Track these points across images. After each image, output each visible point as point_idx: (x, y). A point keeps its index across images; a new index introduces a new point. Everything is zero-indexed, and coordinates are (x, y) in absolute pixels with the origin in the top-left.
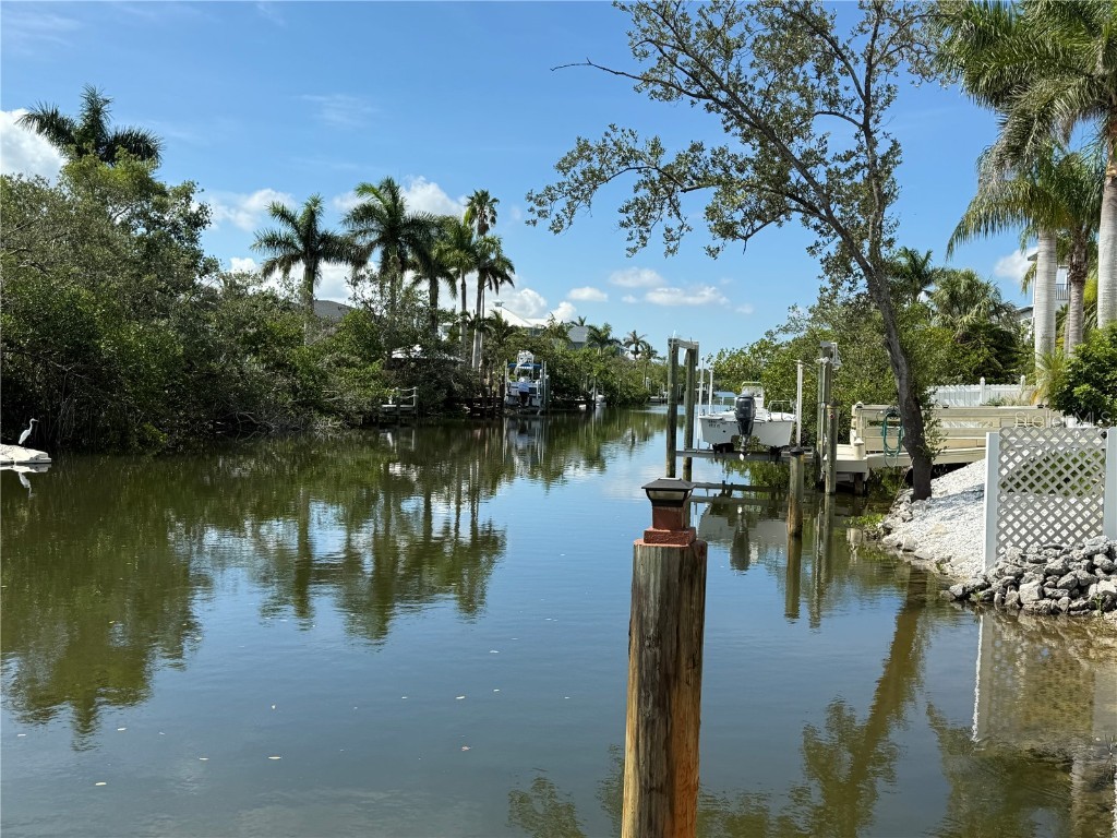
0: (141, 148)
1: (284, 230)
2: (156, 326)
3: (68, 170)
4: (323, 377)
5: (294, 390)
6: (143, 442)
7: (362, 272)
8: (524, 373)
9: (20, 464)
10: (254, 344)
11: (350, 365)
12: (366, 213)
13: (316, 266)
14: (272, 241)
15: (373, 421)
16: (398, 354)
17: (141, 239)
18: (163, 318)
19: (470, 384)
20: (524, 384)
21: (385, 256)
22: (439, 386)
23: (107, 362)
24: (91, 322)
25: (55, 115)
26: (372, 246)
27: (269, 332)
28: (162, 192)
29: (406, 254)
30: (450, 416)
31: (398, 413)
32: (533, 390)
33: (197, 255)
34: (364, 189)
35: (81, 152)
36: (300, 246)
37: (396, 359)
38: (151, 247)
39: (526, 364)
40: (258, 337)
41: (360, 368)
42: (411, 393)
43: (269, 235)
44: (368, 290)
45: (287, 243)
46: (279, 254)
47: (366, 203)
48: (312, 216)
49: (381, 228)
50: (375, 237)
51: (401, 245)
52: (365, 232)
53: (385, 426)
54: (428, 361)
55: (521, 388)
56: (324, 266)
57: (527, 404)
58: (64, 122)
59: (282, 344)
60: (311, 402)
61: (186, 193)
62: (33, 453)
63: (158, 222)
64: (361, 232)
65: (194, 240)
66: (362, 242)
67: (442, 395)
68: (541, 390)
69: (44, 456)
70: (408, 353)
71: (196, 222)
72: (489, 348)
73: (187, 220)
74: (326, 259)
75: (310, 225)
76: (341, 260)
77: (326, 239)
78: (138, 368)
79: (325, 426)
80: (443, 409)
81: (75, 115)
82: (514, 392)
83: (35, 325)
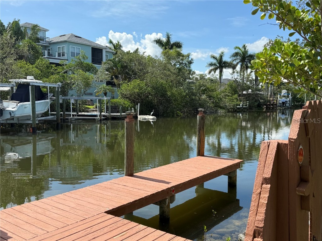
0: (178, 45)
1: (214, 61)
2: (180, 88)
3: (162, 53)
4: (221, 99)
5: (213, 103)
6: (177, 115)
7: (235, 71)
8: (284, 96)
9: (150, 119)
10: (204, 92)
11: (229, 96)
12: (236, 54)
13: (222, 70)
14: (211, 65)
15: (235, 111)
16: (244, 92)
17: (178, 68)
18: (181, 86)
19: (265, 100)
20: (283, 100)
21: (241, 66)
22: (256, 101)
23: (169, 97)
24: (166, 88)
25: (160, 40)
26: (238, 63)
27: (208, 88)
28: (183, 56)
29: (248, 65)
30: (259, 109)
31: (243, 108)
32: (286, 101)
33: (190, 71)
34: (236, 48)
35: (166, 48)
36: (218, 65)
37: (244, 94)
38: (180, 69)
39: (285, 94)
40: (205, 90)
41: (231, 97)
42: (247, 103)
43: (210, 63)
44: (236, 76)
45: (215, 65)
46: (213, 67)
47: (237, 52)
48: (221, 57)
49: (240, 58)
50: (238, 61)
51: (246, 62)
52: (236, 59)
53: (239, 112)
54: (253, 94)
55: (282, 101)
56: (224, 70)
57: (284, 105)
58: (161, 41)
59: (211, 91)
60: (217, 106)
61: (188, 56)
62: (153, 117)
63: (182, 63)
64: (235, 60)
65: (190, 67)
66: (235, 63)
67: (256, 104)
68: (289, 101)
69: (155, 117)
70: (247, 92)
71: (190, 63)
72: (275, 89)
73: (188, 62)
74: (225, 68)
75: (221, 59)
76: (229, 68)
77: (225, 63)
78: (175, 98)
79: (221, 112)
80: (257, 107)
81: (164, 40)
82: (280, 102)
83: (155, 89)
